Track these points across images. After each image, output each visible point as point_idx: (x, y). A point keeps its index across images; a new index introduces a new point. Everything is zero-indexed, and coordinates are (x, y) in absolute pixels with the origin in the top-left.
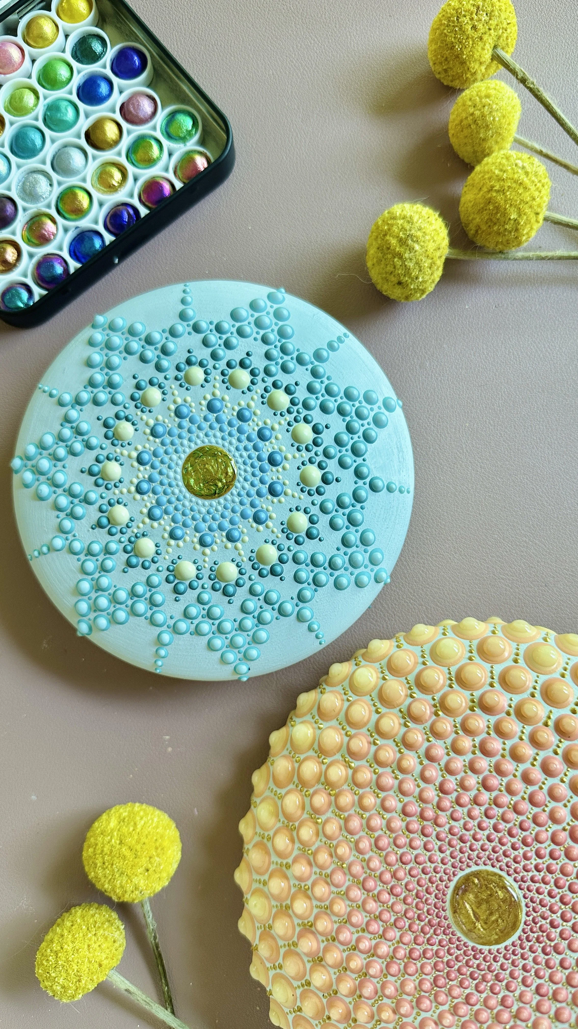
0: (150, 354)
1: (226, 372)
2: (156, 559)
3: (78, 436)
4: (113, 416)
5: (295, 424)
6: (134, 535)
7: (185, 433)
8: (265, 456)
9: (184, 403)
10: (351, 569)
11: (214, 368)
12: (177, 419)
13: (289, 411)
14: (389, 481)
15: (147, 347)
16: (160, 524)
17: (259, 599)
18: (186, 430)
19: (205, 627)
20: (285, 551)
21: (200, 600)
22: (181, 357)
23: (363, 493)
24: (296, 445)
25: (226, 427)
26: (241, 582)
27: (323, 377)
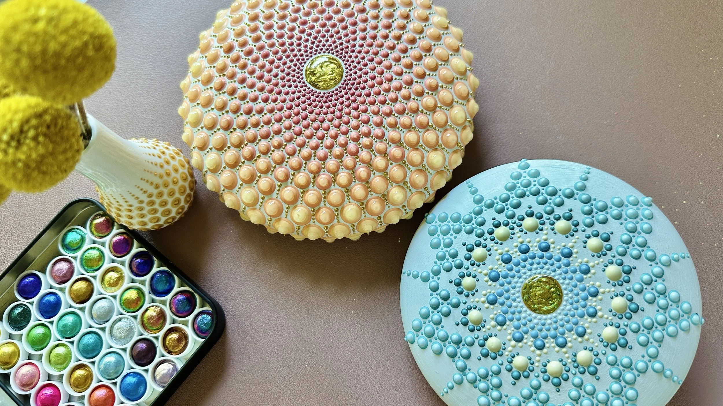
0: (444, 308)
1: (472, 262)
2: (596, 353)
3: (488, 378)
4: (481, 348)
5: (522, 227)
6: (573, 363)
7: (508, 303)
8: (540, 253)
9: (486, 297)
10: (638, 219)
11: (467, 269)
12: (496, 305)
13: (513, 229)
14: (579, 178)
15: (439, 309)
16: (570, 341)
17: (646, 289)
18: (506, 301)
19: (657, 334)
20: (614, 260)
21: (636, 331)
22: (453, 289)
23: (584, 197)
24: (538, 230)
25: (511, 273)
26: (629, 297)
27: (493, 202)
